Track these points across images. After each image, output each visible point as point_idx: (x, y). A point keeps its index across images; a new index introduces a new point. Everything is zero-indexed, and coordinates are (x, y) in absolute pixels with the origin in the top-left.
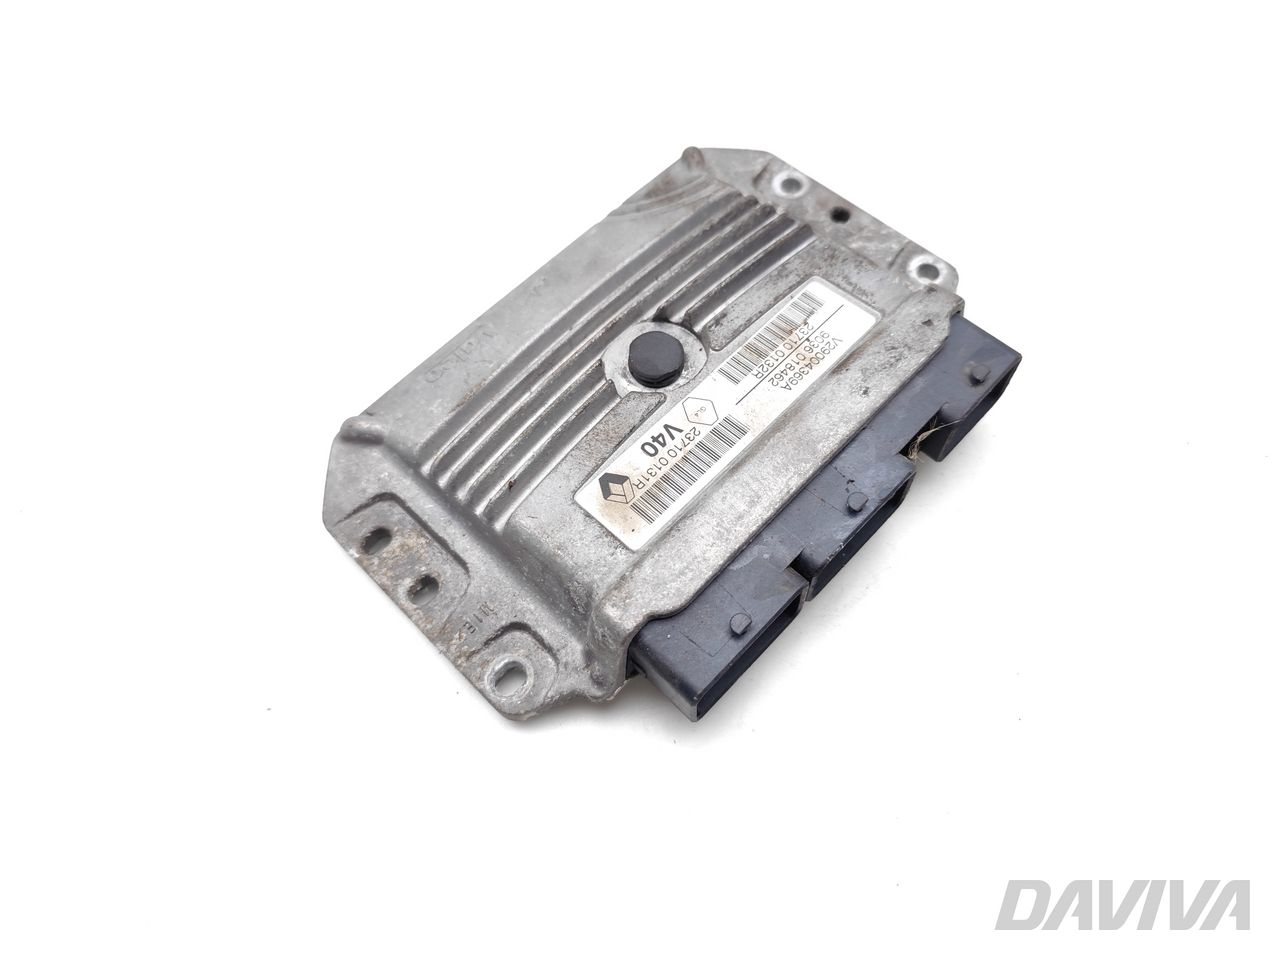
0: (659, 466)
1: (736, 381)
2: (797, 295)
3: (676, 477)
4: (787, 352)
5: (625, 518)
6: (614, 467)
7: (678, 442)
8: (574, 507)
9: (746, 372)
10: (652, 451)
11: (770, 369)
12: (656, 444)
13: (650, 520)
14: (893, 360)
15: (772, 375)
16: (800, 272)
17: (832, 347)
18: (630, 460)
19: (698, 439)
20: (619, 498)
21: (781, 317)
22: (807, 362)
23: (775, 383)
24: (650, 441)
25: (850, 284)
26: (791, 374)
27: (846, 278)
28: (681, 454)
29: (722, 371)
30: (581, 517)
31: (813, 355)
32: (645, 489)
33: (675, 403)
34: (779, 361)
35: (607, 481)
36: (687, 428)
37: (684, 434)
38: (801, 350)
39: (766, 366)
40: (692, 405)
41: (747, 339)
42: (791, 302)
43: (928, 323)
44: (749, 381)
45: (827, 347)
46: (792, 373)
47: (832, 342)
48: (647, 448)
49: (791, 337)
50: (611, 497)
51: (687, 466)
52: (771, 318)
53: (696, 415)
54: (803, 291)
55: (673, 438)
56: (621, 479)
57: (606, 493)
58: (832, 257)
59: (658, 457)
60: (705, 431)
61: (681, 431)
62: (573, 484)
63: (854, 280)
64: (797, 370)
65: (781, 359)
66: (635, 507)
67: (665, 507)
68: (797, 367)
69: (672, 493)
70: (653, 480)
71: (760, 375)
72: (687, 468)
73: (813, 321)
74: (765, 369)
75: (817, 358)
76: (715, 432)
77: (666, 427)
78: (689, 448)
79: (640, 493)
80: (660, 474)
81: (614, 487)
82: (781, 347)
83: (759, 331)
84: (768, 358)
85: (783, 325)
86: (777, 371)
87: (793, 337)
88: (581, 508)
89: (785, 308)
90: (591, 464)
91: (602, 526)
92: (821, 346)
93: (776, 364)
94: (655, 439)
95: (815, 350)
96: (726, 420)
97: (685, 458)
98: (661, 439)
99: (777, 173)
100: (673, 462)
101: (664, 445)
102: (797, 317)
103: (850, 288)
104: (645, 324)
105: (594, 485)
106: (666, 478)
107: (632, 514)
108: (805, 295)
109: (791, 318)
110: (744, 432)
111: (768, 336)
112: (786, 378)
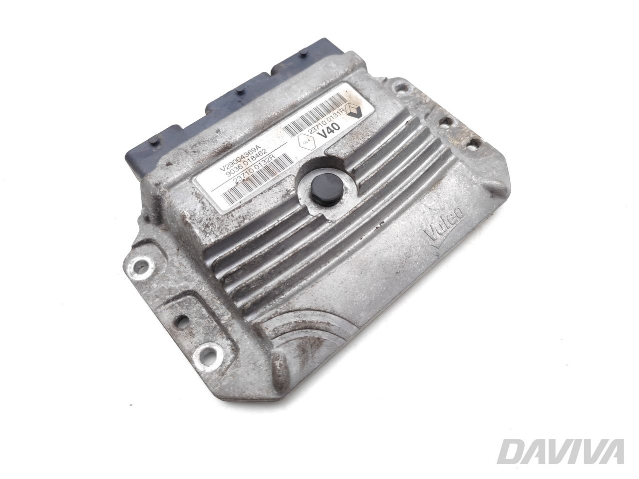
0: (331, 118)
1: (284, 155)
2: (236, 204)
3: (323, 111)
4: (253, 167)
5: (350, 97)
6: (354, 121)
7: (321, 128)
8: (375, 104)
9: (279, 160)
10: (334, 125)
11: (264, 159)
12: (332, 129)
13: (338, 94)
14: (198, 145)
15: (264, 155)
16: (231, 217)
17: (227, 166)
18: (346, 123)
19: (310, 128)
20: (353, 106)
21: (250, 189)
22: (243, 159)
23: (264, 151)
24: (335, 131)
25: (203, 203)
26: (254, 155)
27: (204, 208)
28: (320, 122)
29: (291, 162)
30: (372, 99)
31: (239, 163)
32: (340, 108)
33: (319, 149)
34: (258, 163)
35: (358, 114)
36: (315, 135)
37: (317, 132)
38: (244, 167)
39: (267, 161)
40: (311, 146)
41: (274, 179)
42: (242, 199)
43: (169, 164)
44: (277, 154)
45: (230, 166)
46: (252, 155)
47: (226, 168)
48: (337, 128)
49: (248, 176)
50: (357, 107)
51: (318, 116)
52: (256, 190)
53: (309, 140)
54: (232, 205)
55: (323, 130)
56: (351, 114)
57: (359, 109)
58: (207, 226)
59: (332, 122)
60: (306, 131)
61: (318, 133)
62: (375, 115)
63: (200, 205)
64: (250, 156)
65: (257, 164)
66: (345, 101)
67: (330, 99)
68: (249, 157)
69: (326, 105)
70: (335, 111)
71: (271, 157)
72: (317, 115)
73: (232, 184)
74: (267, 159)
75: (237, 160)
76: (301, 130)
77: (326, 136)
78: (316, 124)
79: (342, 107)
80: (331, 114)
81: (355, 111)
82: (255, 171)
83: (265, 183)
84: (264, 166)
85: (250, 184)
86: (261, 157)
87: (247, 176)
88: (371, 103)
89: (247, 195)
90: (366, 123)
91: (361, 94)
92: (232, 168)
93: (260, 162)
94: (332, 131)
95: (236, 166)
96: (294, 135)
97: (318, 119)
98: (329, 131)
99: (215, 371)
100: (324, 119)
101: (328, 128)
102: (241, 188)
103: (204, 200)
104: (331, 219)
105: (365, 113)
106: (329, 112)
107: (346, 98)
108: (232, 202)
109: (245, 189)
110: (286, 128)
111: (260, 179)
112: (257, 152)
